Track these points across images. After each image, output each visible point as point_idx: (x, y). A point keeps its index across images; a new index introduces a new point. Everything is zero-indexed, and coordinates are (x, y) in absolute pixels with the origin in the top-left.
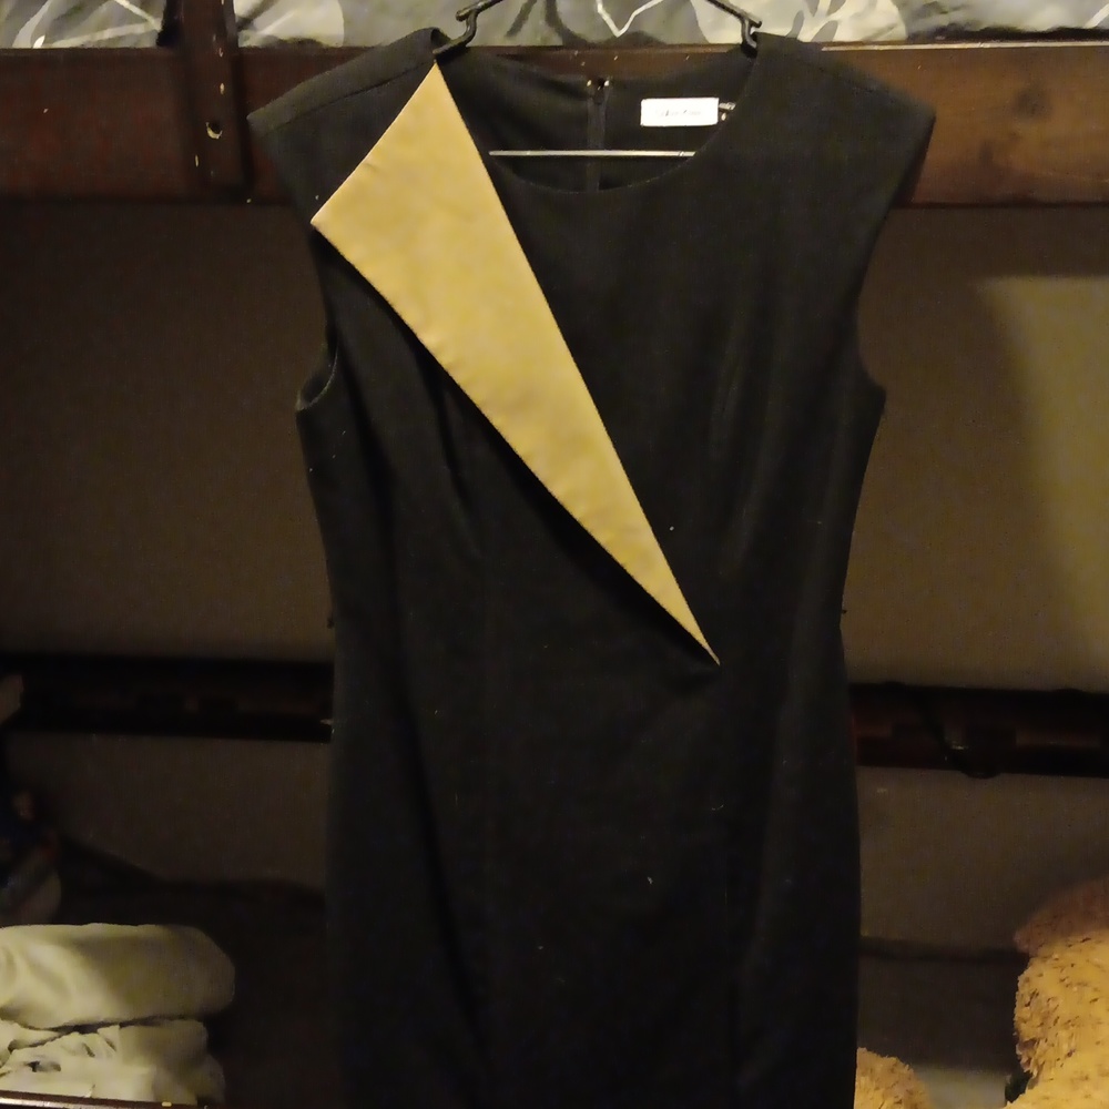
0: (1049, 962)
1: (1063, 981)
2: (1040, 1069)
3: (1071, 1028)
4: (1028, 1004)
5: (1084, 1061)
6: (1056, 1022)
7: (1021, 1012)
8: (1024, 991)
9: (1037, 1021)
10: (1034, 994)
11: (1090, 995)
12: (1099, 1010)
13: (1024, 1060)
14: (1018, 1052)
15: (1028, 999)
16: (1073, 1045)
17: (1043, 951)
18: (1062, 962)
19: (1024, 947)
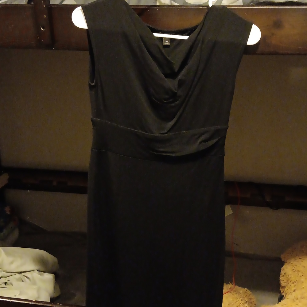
0: (290, 264)
1: (293, 270)
2: (286, 294)
3: (295, 284)
4: (283, 276)
5: (298, 294)
6: (291, 281)
7: (281, 278)
8: (282, 272)
9: (285, 281)
10: (285, 274)
11: (300, 274)
12: (303, 279)
13: (282, 292)
14: (281, 289)
15: (283, 274)
16: (295, 289)
17: (288, 261)
18: (293, 265)
19: (283, 260)
